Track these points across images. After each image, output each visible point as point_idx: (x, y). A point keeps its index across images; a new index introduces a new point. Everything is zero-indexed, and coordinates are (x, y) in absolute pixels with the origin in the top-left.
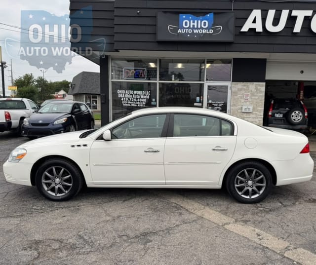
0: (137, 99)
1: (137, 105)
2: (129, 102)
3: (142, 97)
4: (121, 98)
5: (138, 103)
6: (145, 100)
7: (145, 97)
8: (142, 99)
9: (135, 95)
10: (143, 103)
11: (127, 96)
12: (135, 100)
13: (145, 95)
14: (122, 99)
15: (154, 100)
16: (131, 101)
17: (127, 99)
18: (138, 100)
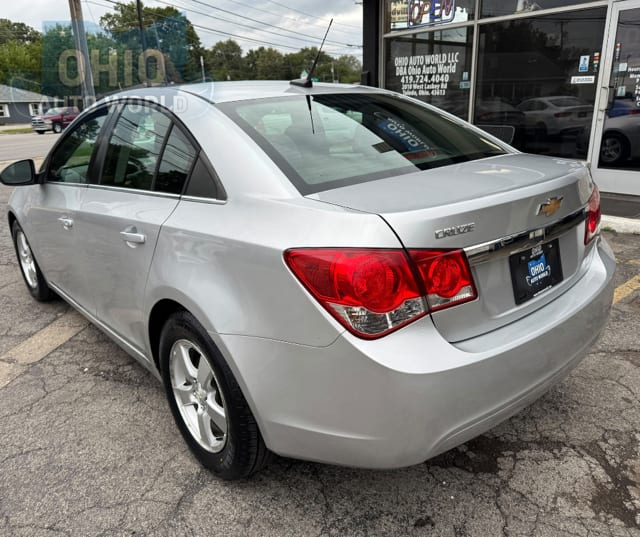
0: (430, 76)
1: (430, 91)
2: (415, 86)
3: (440, 69)
4: (400, 77)
5: (433, 86)
6: (447, 78)
7: (446, 69)
8: (440, 75)
9: (428, 66)
10: (442, 85)
11: (413, 71)
12: (426, 80)
13: (447, 64)
14: (403, 81)
15: (465, 75)
16: (419, 84)
17: (411, 78)
18: (433, 79)
